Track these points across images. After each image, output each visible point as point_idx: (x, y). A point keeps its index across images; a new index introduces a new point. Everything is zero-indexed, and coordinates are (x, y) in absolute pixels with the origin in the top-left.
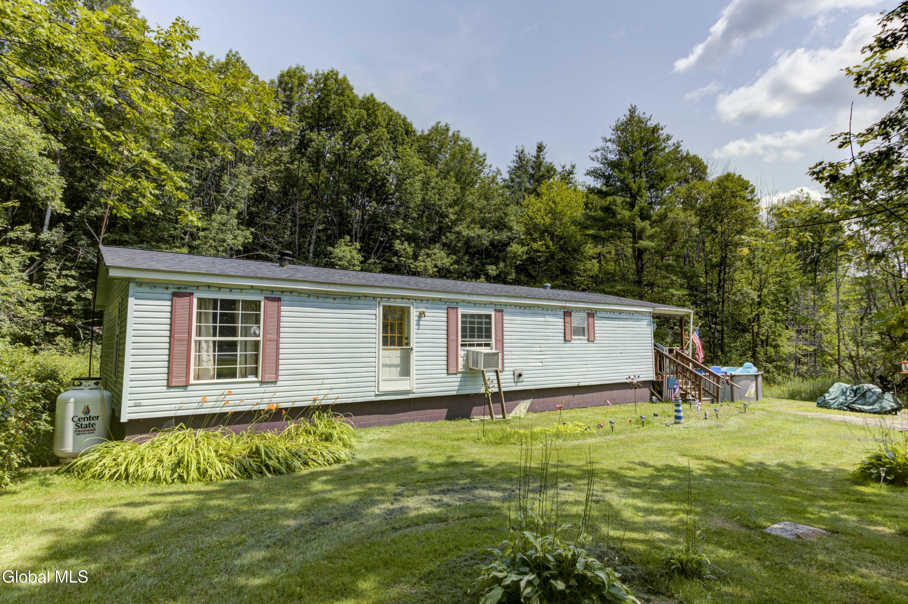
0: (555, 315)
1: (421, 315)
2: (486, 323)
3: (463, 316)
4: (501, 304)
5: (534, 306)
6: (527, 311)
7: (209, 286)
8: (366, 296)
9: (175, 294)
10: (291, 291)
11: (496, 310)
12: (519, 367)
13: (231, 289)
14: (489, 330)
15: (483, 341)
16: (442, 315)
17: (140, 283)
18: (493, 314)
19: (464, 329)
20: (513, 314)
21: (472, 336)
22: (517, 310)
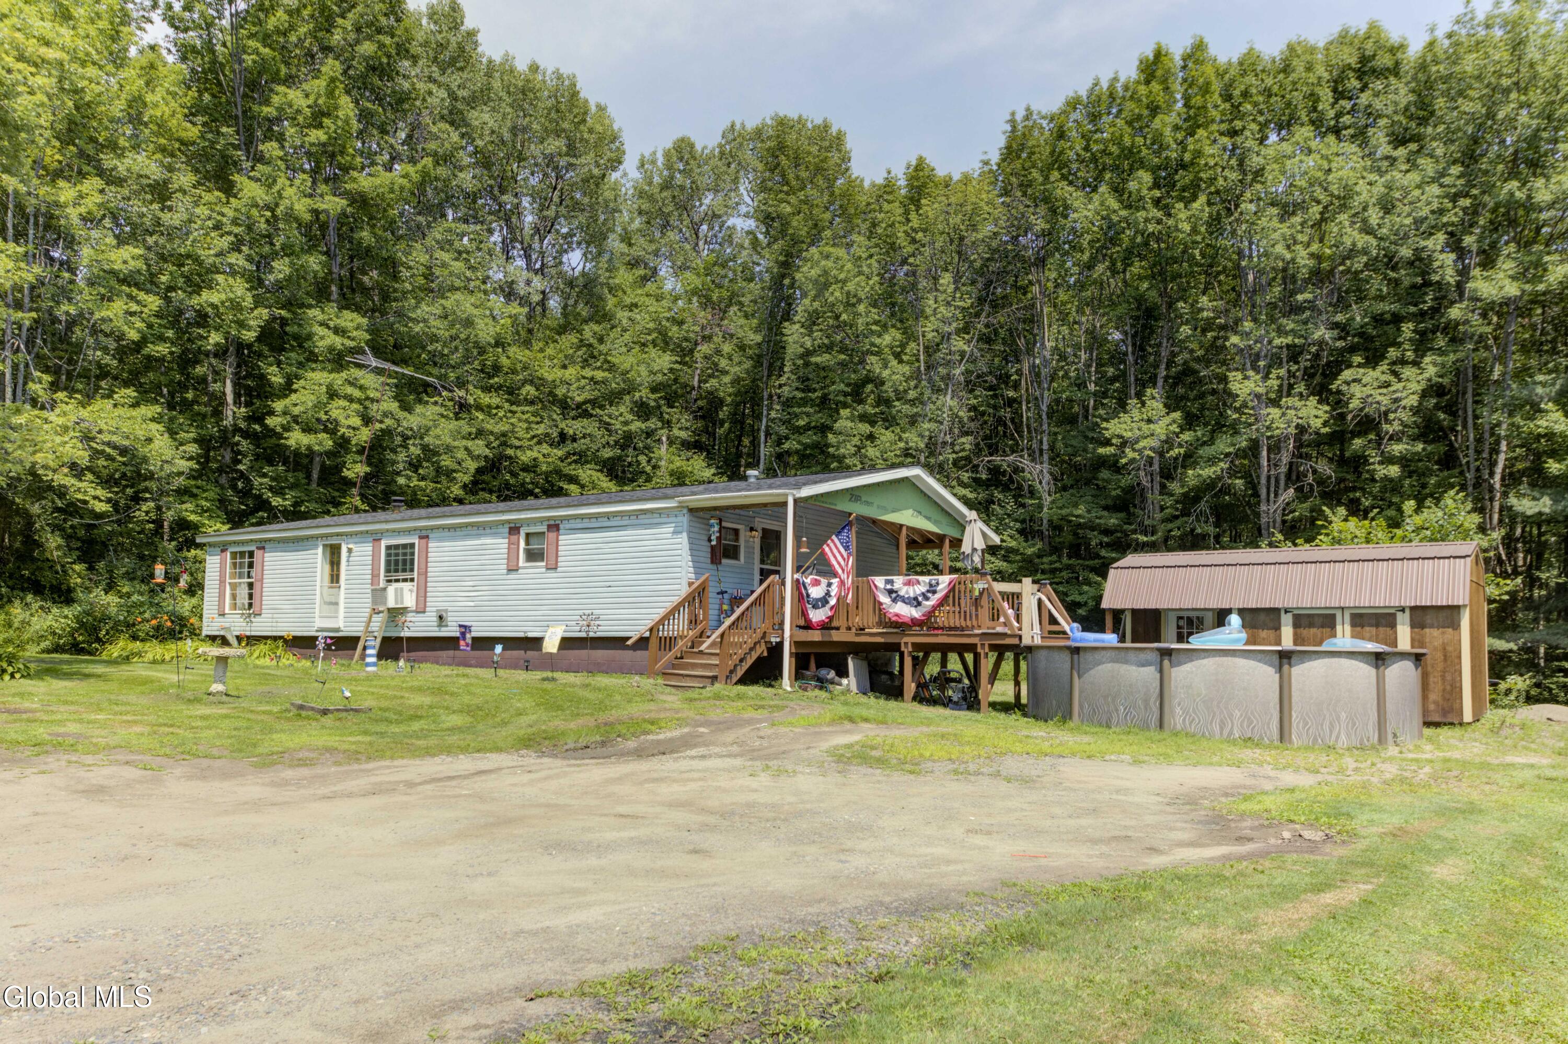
0: (495, 535)
1: (349, 550)
2: (410, 554)
3: (388, 548)
4: (427, 528)
6: (458, 533)
8: (312, 537)
9: (221, 551)
10: (269, 540)
11: (420, 537)
12: (442, 606)
14: (413, 562)
15: (407, 575)
16: (368, 549)
18: (417, 542)
19: (388, 563)
20: (441, 540)
21: (396, 571)
22: (446, 533)
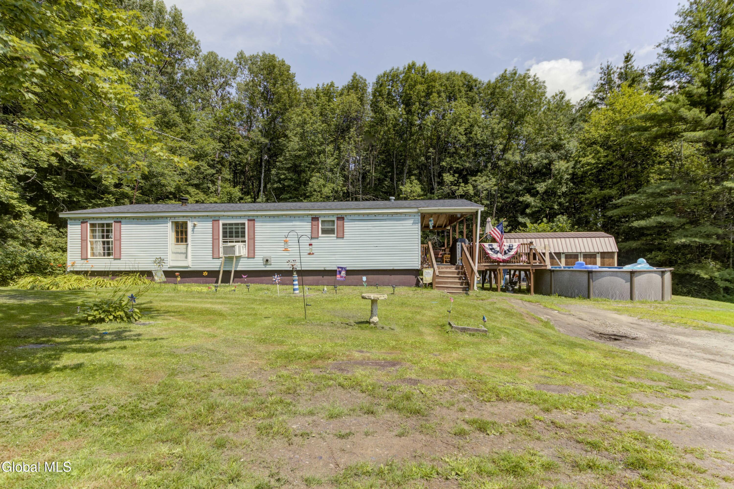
0: (302, 221)
1: (195, 226)
2: (242, 228)
3: (223, 225)
4: (253, 216)
5: (282, 215)
6: (276, 219)
7: (93, 218)
8: (162, 217)
9: (82, 223)
10: (126, 218)
11: (248, 220)
12: (267, 255)
13: (101, 218)
14: (244, 233)
15: (240, 239)
16: (209, 225)
17: (71, 219)
18: (246, 223)
19: (224, 232)
20: (263, 222)
22: (268, 219)
